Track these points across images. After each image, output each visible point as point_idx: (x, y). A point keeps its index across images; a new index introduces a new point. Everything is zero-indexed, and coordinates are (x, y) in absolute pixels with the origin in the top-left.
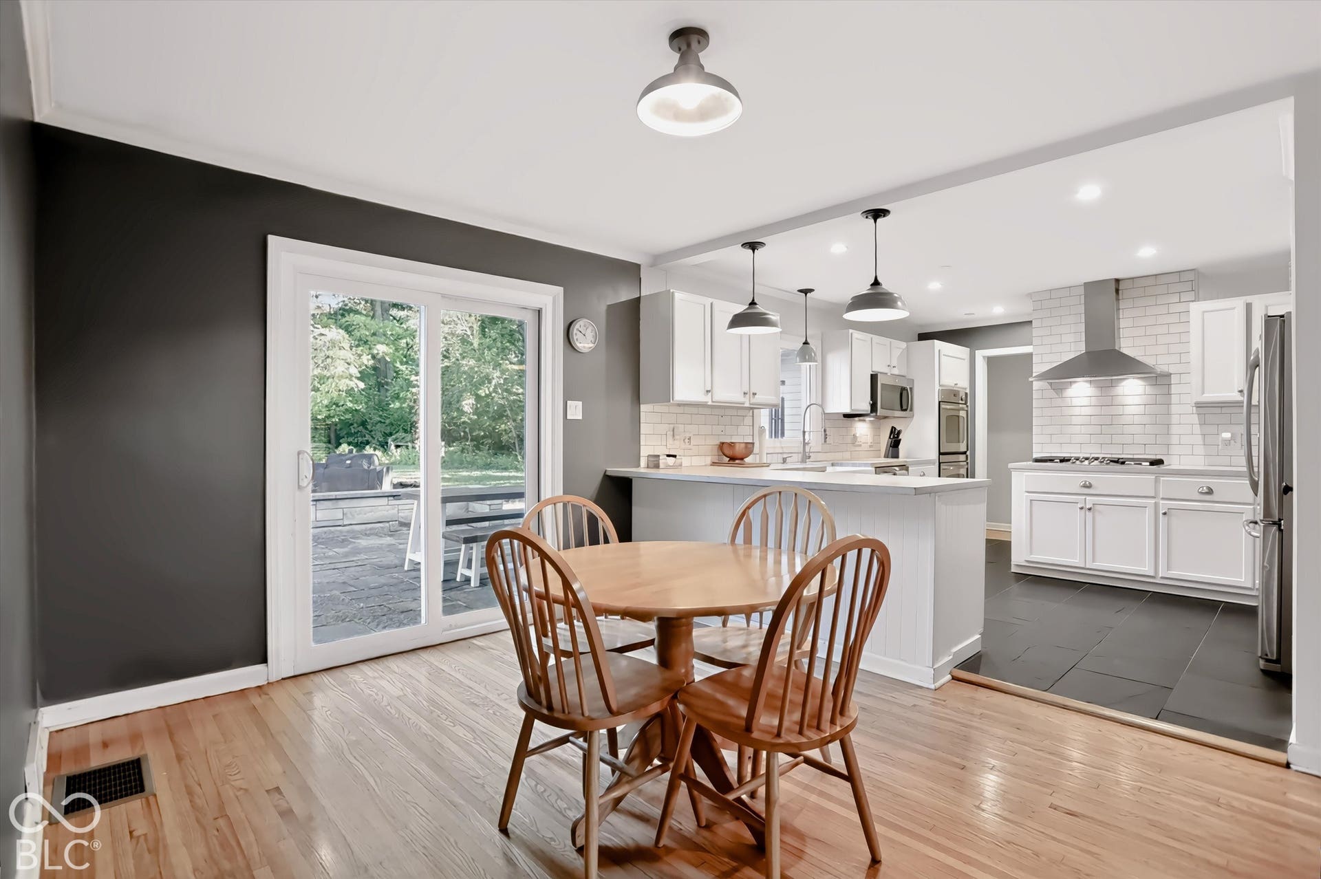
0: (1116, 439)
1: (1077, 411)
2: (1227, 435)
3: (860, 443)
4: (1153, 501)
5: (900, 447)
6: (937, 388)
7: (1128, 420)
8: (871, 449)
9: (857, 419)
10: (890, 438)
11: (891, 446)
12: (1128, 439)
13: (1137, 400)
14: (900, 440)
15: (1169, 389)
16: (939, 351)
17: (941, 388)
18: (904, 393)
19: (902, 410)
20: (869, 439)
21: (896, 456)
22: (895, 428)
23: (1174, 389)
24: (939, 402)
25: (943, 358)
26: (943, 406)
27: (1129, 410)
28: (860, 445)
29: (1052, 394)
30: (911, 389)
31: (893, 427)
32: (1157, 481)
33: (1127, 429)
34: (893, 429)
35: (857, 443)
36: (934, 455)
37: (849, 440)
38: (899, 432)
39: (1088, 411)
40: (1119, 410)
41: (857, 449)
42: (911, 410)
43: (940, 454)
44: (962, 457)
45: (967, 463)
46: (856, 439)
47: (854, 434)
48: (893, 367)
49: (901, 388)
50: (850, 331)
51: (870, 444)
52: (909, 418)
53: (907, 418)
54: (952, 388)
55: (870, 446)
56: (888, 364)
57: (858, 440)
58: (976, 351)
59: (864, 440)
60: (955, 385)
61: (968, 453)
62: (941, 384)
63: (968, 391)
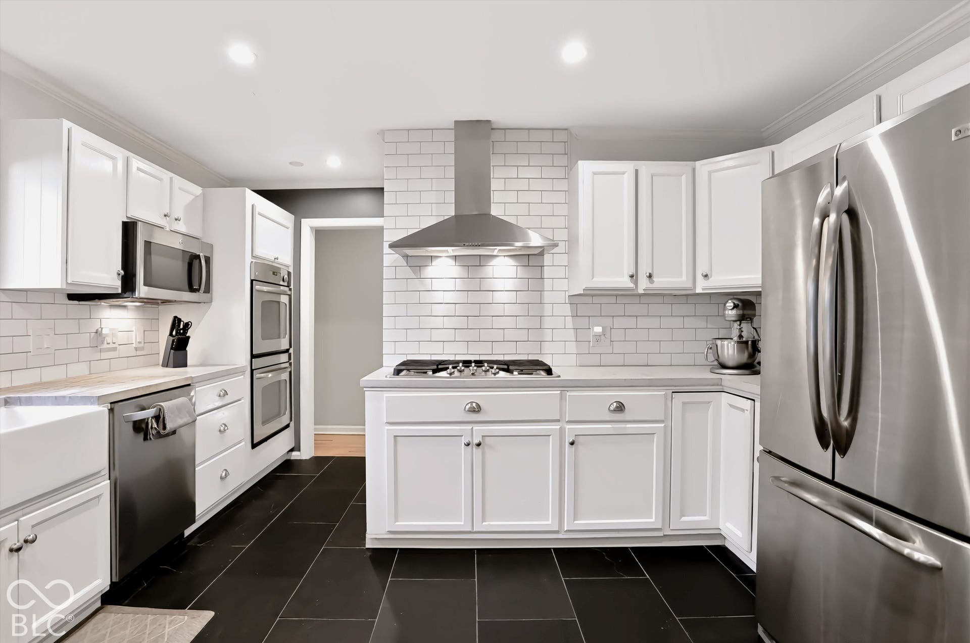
0: (485, 335)
1: (438, 297)
2: (598, 329)
3: (112, 346)
4: (557, 427)
6: (248, 259)
7: (497, 310)
8: (139, 353)
9: (103, 303)
10: (171, 334)
11: (172, 348)
12: (497, 335)
13: (510, 285)
14: (189, 337)
15: (542, 272)
16: (253, 206)
17: (254, 261)
18: (196, 262)
19: (192, 289)
20: (135, 337)
21: (181, 362)
22: (180, 320)
23: (547, 272)
24: (252, 281)
25: (258, 218)
26: (257, 287)
27: (499, 297)
28: (115, 349)
29: (408, 272)
30: (208, 260)
31: (175, 317)
32: (562, 397)
33: (499, 323)
34: (176, 321)
35: (105, 346)
36: (243, 359)
37: (85, 340)
38: (187, 326)
39: (450, 297)
40: (488, 297)
41: (105, 355)
42: (208, 290)
43: (253, 356)
44: (284, 358)
45: (290, 364)
46: (105, 338)
47: (97, 330)
48: (176, 219)
49: (190, 254)
50: (67, 124)
51: (134, 345)
52: (204, 303)
53: (200, 303)
54: (270, 263)
55: (136, 349)
56: (166, 213)
57: (109, 340)
58: (302, 220)
59: (121, 338)
60: (275, 259)
61: (291, 351)
62: (254, 255)
63: (291, 270)
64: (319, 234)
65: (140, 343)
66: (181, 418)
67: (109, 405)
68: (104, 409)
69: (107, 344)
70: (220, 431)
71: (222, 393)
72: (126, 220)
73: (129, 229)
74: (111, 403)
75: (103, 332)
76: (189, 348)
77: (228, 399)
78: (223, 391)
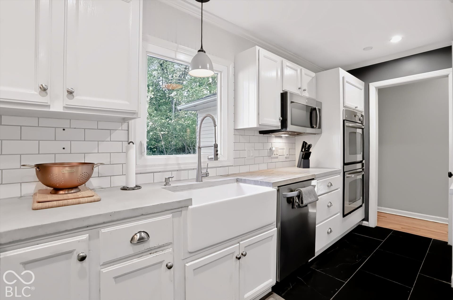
3: (276, 156)
5: (309, 159)
6: (342, 108)
8: (287, 160)
9: (273, 135)
10: (302, 151)
11: (302, 158)
14: (310, 153)
16: (343, 78)
17: (345, 109)
18: (314, 112)
19: (312, 127)
20: (285, 152)
21: (307, 166)
22: (306, 143)
24: (344, 121)
25: (346, 85)
26: (347, 124)
28: (277, 158)
30: (320, 110)
31: (304, 142)
34: (305, 144)
35: (274, 156)
36: (339, 166)
37: (266, 153)
38: (310, 146)
41: (274, 160)
42: (320, 127)
43: (345, 164)
44: (359, 166)
45: (363, 170)
46: (273, 152)
47: (270, 148)
48: (304, 90)
49: (311, 108)
50: (257, 48)
51: (285, 156)
52: (318, 134)
53: (316, 134)
54: (353, 110)
55: (286, 158)
56: (299, 87)
57: (275, 153)
58: (370, 84)
59: (280, 152)
60: (355, 108)
61: (364, 162)
62: (345, 106)
63: (363, 114)
64: (381, 91)
65: (287, 155)
66: (310, 198)
67: (277, 187)
68: (275, 190)
69: (275, 155)
70: (328, 206)
71: (329, 184)
72: (282, 92)
73: (284, 96)
74: (278, 187)
75: (273, 149)
76: (311, 158)
77: (332, 188)
78: (330, 183)
